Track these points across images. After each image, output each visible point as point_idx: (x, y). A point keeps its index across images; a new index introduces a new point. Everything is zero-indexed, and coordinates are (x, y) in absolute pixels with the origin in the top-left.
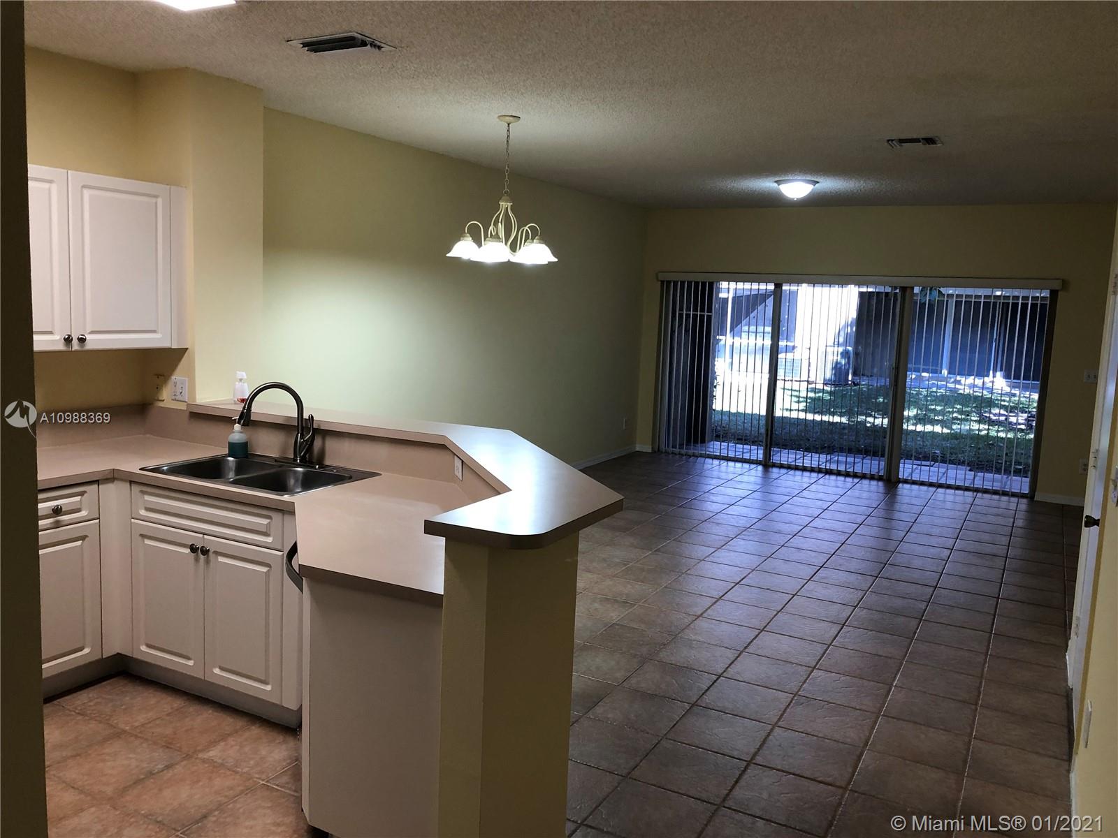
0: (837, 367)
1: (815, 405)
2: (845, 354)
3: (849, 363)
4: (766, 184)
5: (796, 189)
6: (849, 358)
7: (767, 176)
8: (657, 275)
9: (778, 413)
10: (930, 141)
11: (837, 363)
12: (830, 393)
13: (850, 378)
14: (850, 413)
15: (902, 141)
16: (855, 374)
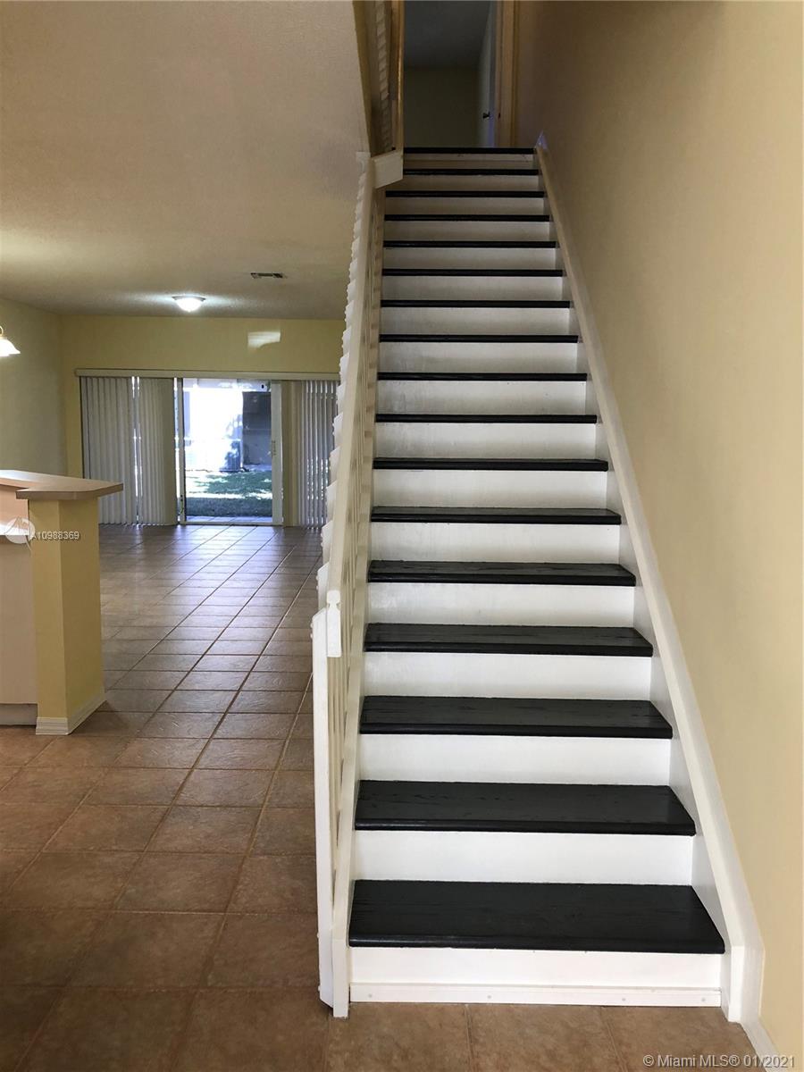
0: (229, 457)
1: (215, 487)
2: (235, 445)
3: (239, 451)
4: (166, 299)
5: (189, 303)
6: (239, 447)
7: (167, 293)
8: (75, 373)
9: (188, 495)
10: (278, 275)
11: (229, 454)
12: (226, 478)
13: (241, 466)
14: (243, 491)
15: (261, 275)
16: (245, 463)
